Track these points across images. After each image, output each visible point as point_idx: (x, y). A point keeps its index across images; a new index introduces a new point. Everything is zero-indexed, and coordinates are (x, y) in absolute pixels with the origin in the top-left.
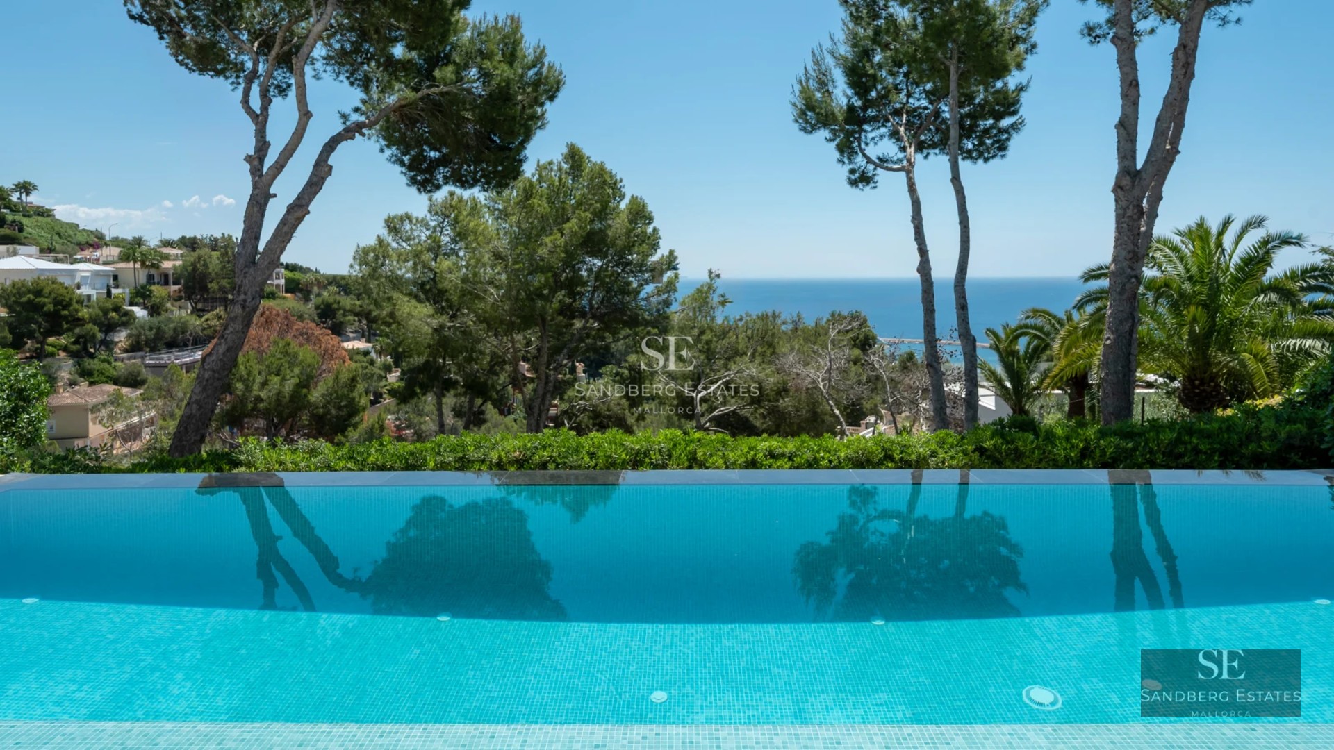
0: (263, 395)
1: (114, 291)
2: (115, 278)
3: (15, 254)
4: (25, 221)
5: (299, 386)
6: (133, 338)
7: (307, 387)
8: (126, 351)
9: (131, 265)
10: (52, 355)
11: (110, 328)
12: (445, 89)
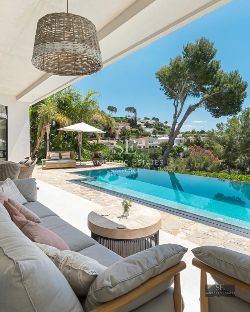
0: (197, 167)
1: (180, 144)
2: (181, 141)
3: (164, 136)
4: (166, 129)
5: (204, 166)
6: (184, 155)
7: (207, 166)
8: (182, 157)
9: (183, 138)
10: (169, 157)
11: (179, 152)
12: (217, 93)
